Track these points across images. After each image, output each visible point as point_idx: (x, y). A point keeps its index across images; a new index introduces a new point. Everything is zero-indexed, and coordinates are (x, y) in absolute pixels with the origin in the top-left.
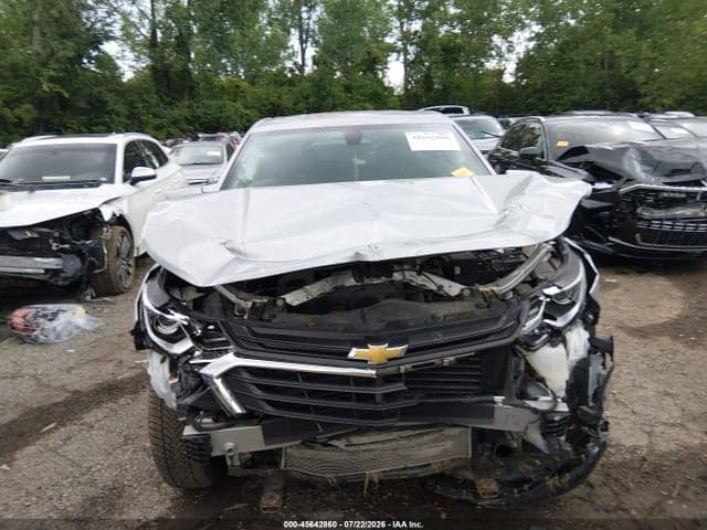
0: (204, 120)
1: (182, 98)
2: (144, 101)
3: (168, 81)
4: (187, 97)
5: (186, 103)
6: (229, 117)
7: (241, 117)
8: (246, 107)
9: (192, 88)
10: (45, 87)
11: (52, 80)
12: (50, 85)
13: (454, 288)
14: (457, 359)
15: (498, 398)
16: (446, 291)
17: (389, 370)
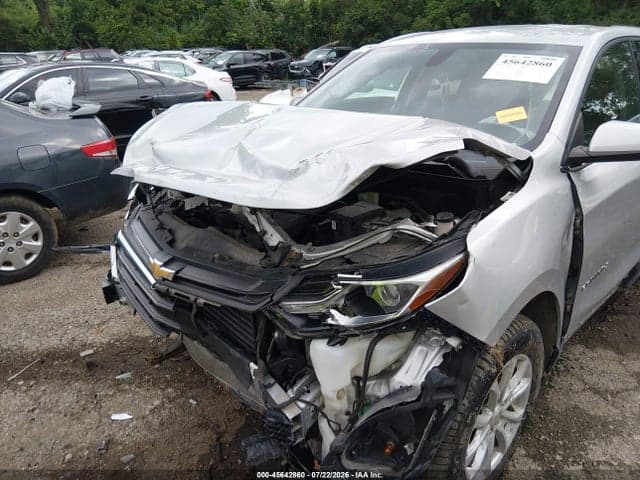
13: (274, 238)
14: (205, 304)
15: (253, 366)
16: (265, 238)
17: (163, 288)
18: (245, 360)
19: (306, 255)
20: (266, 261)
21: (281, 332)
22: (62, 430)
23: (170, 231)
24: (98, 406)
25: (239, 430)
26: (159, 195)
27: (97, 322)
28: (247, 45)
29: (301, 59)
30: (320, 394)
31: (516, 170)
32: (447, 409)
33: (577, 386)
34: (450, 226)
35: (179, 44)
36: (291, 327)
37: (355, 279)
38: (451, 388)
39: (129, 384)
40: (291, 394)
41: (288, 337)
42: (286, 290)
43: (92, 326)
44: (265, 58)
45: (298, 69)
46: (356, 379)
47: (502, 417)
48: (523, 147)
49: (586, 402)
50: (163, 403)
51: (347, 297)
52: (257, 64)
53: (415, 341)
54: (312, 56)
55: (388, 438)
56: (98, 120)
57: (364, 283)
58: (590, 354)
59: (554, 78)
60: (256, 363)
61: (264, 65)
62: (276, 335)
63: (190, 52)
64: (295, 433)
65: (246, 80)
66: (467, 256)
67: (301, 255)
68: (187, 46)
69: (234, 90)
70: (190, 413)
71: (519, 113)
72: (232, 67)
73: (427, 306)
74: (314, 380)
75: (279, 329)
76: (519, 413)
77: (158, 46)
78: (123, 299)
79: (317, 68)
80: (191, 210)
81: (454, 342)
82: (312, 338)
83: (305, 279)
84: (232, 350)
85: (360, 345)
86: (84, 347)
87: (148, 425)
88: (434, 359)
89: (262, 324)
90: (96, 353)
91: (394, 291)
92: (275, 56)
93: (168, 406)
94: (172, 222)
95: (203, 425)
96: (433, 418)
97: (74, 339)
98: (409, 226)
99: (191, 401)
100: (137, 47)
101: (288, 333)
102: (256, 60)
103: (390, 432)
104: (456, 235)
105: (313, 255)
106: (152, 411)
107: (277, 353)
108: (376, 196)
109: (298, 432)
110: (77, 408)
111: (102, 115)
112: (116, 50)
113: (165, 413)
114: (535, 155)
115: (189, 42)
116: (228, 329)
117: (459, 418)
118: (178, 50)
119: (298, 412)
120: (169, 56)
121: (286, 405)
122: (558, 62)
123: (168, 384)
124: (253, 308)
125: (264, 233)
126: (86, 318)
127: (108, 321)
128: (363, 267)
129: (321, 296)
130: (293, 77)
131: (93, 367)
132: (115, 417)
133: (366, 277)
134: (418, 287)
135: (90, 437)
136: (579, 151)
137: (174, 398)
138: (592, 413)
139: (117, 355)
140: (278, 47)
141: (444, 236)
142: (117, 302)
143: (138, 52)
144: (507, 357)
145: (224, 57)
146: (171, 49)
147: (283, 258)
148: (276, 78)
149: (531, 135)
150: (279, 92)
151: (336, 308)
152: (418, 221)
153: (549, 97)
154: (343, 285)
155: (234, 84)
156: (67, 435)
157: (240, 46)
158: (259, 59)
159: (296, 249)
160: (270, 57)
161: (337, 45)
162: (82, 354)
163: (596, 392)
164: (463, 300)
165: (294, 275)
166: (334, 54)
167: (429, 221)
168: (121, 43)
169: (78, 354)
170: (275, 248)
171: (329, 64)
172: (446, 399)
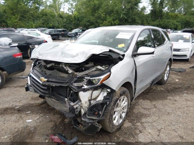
0: (162, 25)
1: (158, 19)
2: (147, 20)
3: (155, 14)
4: (159, 19)
5: (158, 20)
6: (170, 25)
7: (174, 25)
8: (177, 22)
9: (161, 16)
10: (121, 16)
11: (124, 14)
12: (123, 15)
13: (70, 71)
14: (55, 86)
15: (66, 99)
16: (68, 71)
17: (44, 84)
18: (64, 98)
19: (78, 74)
20: (69, 76)
21: (73, 91)
22: (13, 125)
23: (45, 72)
24: (22, 119)
25: (60, 122)
26: (40, 64)
27: (18, 100)
28: (55, 27)
29: (71, 32)
30: (81, 104)
31: (121, 57)
32: (108, 104)
33: (140, 108)
34: (108, 67)
35: (34, 27)
36: (75, 89)
37: (88, 78)
38: (108, 99)
39: (30, 114)
40: (75, 103)
41: (74, 92)
42: (74, 81)
43: (18, 102)
44: (60, 31)
45: (70, 35)
46: (89, 100)
47: (121, 111)
48: (124, 52)
49: (142, 111)
50: (40, 118)
51: (87, 82)
52: (58, 33)
53: (101, 91)
54: (74, 31)
55: (96, 111)
56: (17, 48)
57: (91, 78)
58: (144, 101)
59: (130, 38)
60: (67, 98)
61: (60, 33)
62: (71, 92)
63: (37, 29)
64: (76, 111)
65: (55, 37)
66: (111, 73)
67: (77, 74)
68: (36, 27)
69: (52, 40)
70: (47, 119)
71: (123, 45)
72: (51, 34)
73: (103, 82)
74: (80, 101)
75: (72, 90)
76: (125, 110)
77: (27, 27)
78: (31, 90)
79: (76, 35)
80: (49, 67)
81: (109, 90)
82: (79, 91)
83: (78, 79)
84: (61, 97)
85: (90, 92)
86: (16, 106)
87: (37, 122)
88: (105, 94)
89: (68, 89)
90: (20, 108)
91: (97, 80)
92: (63, 31)
93: (41, 118)
94: (45, 70)
95: (51, 121)
96: (105, 106)
97: (13, 105)
98: (99, 67)
99: (47, 116)
100: (21, 27)
101: (74, 91)
102: (58, 32)
103: (97, 110)
104: (109, 69)
105: (79, 74)
106: (37, 119)
107: (72, 96)
108: (93, 63)
109: (77, 111)
110: (17, 120)
111: (18, 46)
112: (14, 28)
113: (40, 119)
114: (125, 54)
115: (37, 26)
116: (59, 93)
117: (111, 107)
118: (34, 28)
119: (77, 106)
120: (31, 30)
121: (74, 105)
122: (131, 34)
123: (41, 113)
124: (66, 85)
125: (68, 70)
126: (15, 100)
127: (22, 100)
128: (90, 75)
129: (81, 82)
130: (69, 37)
131: (19, 111)
132: (27, 121)
133: (91, 77)
134: (101, 79)
135: (21, 126)
136: (135, 53)
137: (43, 116)
138: (143, 113)
139: (26, 108)
140: (64, 28)
141: (107, 69)
142: (29, 91)
143: (21, 29)
144: (121, 95)
145: (48, 31)
146: (31, 28)
147: (73, 75)
148: (64, 37)
149: (125, 50)
150: (67, 41)
151: (85, 84)
152: (101, 66)
153: (129, 42)
154: (86, 79)
155: (52, 39)
156: (15, 126)
157: (53, 27)
158: (59, 32)
159: (76, 73)
160: (62, 31)
161: (82, 28)
162: (16, 108)
163: (145, 109)
164: (110, 81)
165: (75, 78)
166: (81, 31)
167: (103, 66)
168: (16, 26)
169: (15, 108)
170: (71, 73)
171: (80, 33)
172: (108, 101)
